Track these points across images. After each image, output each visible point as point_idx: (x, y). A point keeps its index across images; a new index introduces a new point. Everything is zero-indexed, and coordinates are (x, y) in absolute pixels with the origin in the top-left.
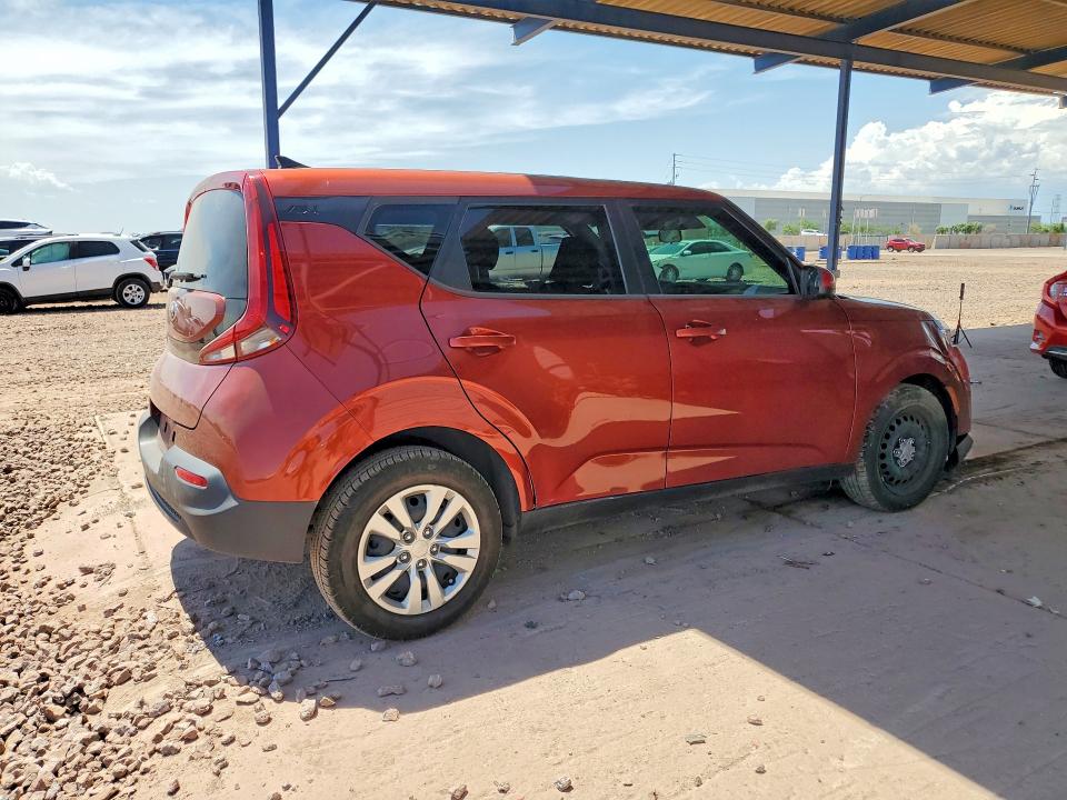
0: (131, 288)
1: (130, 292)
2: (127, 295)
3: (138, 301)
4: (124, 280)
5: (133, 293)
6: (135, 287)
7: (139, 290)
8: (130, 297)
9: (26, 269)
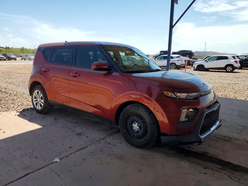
0: (229, 68)
1: (228, 68)
2: (227, 69)
3: (230, 71)
4: (227, 66)
5: (229, 69)
6: (230, 67)
7: (231, 68)
8: (228, 70)
9: (207, 62)
